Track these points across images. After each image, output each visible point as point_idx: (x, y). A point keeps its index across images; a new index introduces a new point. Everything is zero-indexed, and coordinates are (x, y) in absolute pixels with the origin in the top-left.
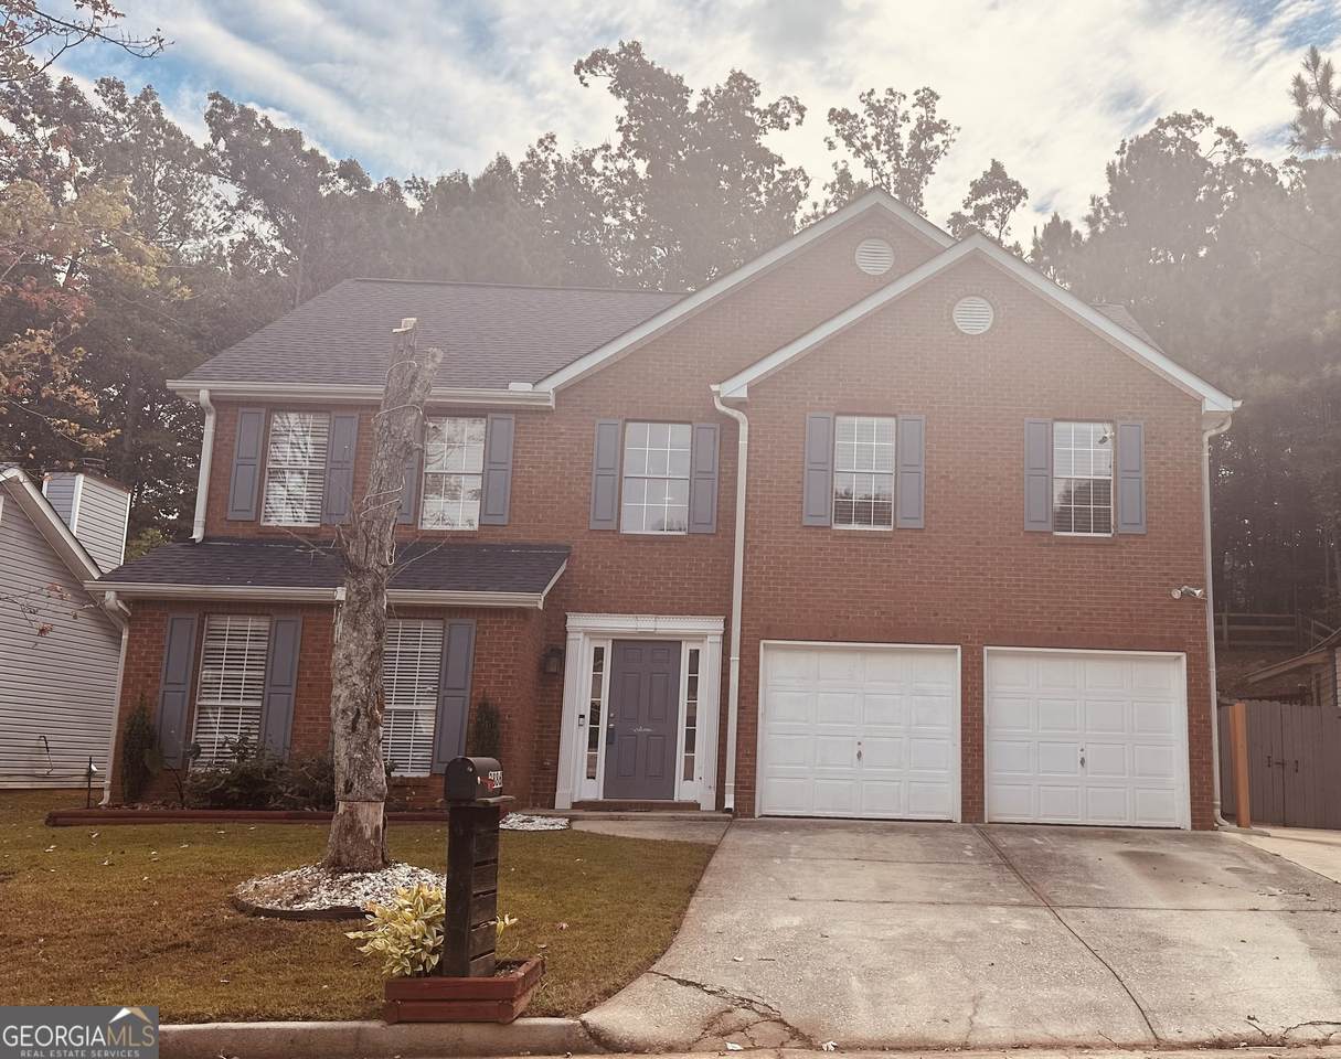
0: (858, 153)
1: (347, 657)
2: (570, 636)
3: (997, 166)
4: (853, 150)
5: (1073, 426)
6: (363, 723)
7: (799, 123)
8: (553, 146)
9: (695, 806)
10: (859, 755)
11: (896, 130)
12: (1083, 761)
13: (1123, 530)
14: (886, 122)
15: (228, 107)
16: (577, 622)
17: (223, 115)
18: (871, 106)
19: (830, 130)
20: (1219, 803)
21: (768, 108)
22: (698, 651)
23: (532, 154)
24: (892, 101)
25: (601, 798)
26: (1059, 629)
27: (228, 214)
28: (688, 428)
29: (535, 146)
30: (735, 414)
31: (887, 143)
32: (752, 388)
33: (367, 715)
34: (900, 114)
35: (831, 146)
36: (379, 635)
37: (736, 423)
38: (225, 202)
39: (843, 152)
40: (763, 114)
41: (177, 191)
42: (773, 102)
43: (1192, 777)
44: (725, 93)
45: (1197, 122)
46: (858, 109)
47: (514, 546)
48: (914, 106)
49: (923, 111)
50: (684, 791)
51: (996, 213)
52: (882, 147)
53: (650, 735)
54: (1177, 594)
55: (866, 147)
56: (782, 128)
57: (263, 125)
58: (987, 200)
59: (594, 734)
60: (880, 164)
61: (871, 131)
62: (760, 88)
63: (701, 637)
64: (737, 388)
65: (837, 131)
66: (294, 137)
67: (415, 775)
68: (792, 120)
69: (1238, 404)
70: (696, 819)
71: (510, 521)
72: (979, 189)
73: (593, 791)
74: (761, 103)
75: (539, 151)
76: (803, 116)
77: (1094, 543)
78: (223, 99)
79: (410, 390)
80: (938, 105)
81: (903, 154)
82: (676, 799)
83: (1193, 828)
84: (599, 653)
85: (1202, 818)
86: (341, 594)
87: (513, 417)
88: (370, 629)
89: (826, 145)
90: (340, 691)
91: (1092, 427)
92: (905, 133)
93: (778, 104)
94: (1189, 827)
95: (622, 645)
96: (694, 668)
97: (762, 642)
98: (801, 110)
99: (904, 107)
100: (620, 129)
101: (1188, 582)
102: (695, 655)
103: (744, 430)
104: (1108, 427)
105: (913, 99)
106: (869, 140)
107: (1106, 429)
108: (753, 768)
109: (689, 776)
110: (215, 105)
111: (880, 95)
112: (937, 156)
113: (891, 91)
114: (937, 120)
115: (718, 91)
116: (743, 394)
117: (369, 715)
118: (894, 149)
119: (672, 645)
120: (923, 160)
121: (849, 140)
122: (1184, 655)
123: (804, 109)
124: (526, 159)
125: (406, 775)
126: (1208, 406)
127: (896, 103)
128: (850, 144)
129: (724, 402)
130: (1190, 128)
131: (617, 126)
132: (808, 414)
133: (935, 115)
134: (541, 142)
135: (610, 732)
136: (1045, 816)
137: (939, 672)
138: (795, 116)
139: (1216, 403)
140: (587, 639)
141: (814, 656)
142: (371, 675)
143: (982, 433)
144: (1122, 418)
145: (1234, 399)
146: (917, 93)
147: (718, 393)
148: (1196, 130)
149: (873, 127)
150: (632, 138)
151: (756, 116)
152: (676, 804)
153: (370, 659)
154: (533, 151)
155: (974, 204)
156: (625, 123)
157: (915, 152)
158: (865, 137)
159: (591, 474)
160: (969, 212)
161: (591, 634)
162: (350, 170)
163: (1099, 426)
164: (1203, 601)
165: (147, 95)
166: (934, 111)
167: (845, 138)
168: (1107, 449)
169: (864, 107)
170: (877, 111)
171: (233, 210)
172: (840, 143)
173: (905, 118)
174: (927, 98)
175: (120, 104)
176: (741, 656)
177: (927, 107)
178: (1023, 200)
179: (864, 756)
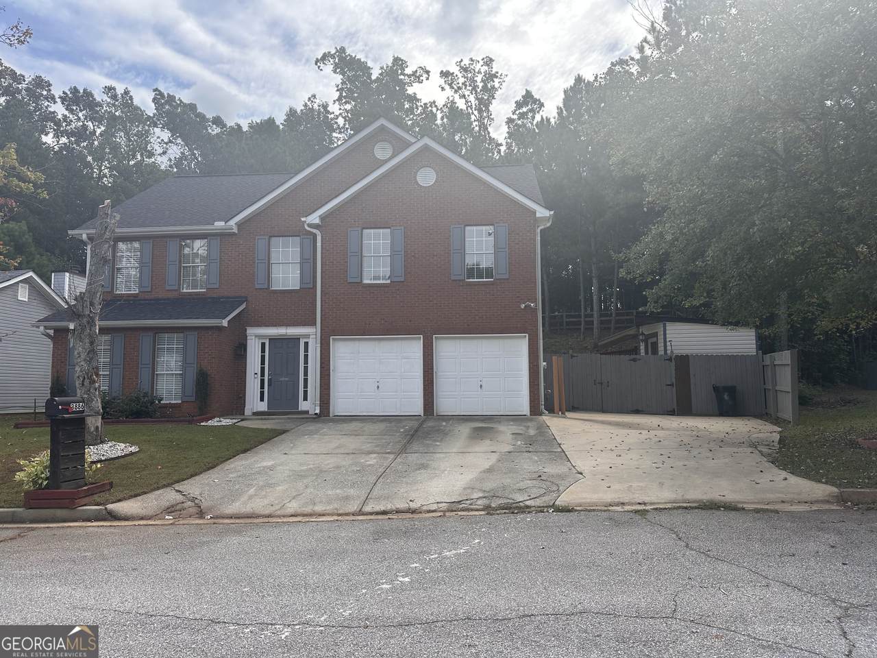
0: (456, 92)
1: (78, 354)
2: (248, 338)
3: (527, 91)
4: (453, 90)
5: (475, 228)
6: (87, 382)
7: (427, 79)
8: (315, 100)
9: (307, 412)
10: (378, 387)
11: (475, 79)
12: (481, 386)
13: (498, 277)
14: (470, 75)
15: (161, 94)
16: (251, 331)
17: (159, 99)
18: (461, 67)
19: (442, 81)
20: (543, 403)
21: (411, 73)
22: (308, 342)
23: (306, 105)
24: (473, 64)
25: (266, 410)
26: (468, 325)
27: (165, 145)
28: (298, 238)
29: (307, 101)
30: (314, 231)
31: (470, 85)
32: (322, 218)
33: (88, 379)
34: (477, 71)
35: (443, 89)
36: (92, 343)
37: (315, 236)
38: (163, 140)
39: (449, 92)
40: (409, 76)
41: (144, 135)
42: (414, 70)
43: (530, 392)
44: (391, 67)
45: (631, 62)
46: (454, 69)
47: (223, 297)
48: (482, 66)
49: (486, 68)
50: (303, 406)
51: (530, 115)
52: (468, 88)
53: (288, 381)
54: (523, 306)
55: (459, 88)
56: (419, 82)
57: (178, 102)
58: (525, 109)
59: (262, 382)
60: (467, 96)
61: (462, 80)
62: (408, 64)
63: (308, 336)
64: (314, 218)
65: (445, 81)
66: (192, 107)
67: (175, 402)
68: (424, 78)
69: (552, 213)
70: (307, 418)
71: (220, 286)
72: (519, 105)
73: (263, 407)
74: (408, 71)
75: (309, 103)
76: (429, 76)
77: (485, 284)
78: (159, 91)
79: (105, 233)
80: (494, 65)
81: (479, 90)
82: (300, 409)
83: (531, 415)
84: (263, 345)
85: (535, 410)
86: (72, 326)
87: (219, 238)
88: (87, 341)
89: (440, 89)
90: (78, 369)
91: (484, 228)
92: (479, 78)
93: (417, 71)
94: (529, 414)
95: (273, 340)
96: (306, 350)
97: (331, 337)
98: (428, 72)
99: (478, 67)
100: (338, 90)
101: (529, 300)
102: (306, 344)
103: (319, 238)
104: (492, 227)
105: (481, 63)
106: (460, 85)
107: (491, 229)
108: (329, 395)
109: (305, 399)
110: (156, 94)
111: (466, 62)
112: (496, 90)
113: (472, 60)
114: (493, 72)
115: (387, 67)
116: (317, 221)
117: (90, 378)
118: (475, 88)
119: (295, 340)
120: (490, 92)
121: (451, 85)
122: (527, 335)
123: (430, 72)
124: (303, 108)
125: (172, 402)
126: (538, 215)
127: (474, 65)
128: (452, 88)
129: (310, 225)
130: (628, 65)
131: (336, 89)
132: (349, 229)
133: (493, 70)
134: (309, 99)
135: (270, 380)
136: (486, 412)
137: (413, 349)
138: (425, 76)
139: (542, 212)
140: (257, 340)
141: (357, 343)
142: (89, 361)
143: (431, 234)
144: (497, 223)
145: (550, 211)
146: (483, 59)
147: (305, 222)
148: (631, 66)
149: (463, 78)
150: (344, 94)
151: (406, 77)
152: (299, 412)
153: (88, 354)
154: (306, 103)
155: (517, 112)
156: (340, 87)
157: (485, 88)
158: (458, 83)
159: (254, 263)
160: (515, 117)
161: (259, 336)
162: (218, 121)
163: (488, 227)
164: (535, 310)
165: (126, 92)
166: (492, 68)
167: (449, 84)
168: (492, 238)
169: (458, 68)
170: (465, 70)
171: (166, 143)
172: (447, 87)
173: (479, 72)
174: (489, 62)
175: (114, 97)
176: (321, 344)
177: (488, 65)
178: (543, 108)
179: (380, 387)
